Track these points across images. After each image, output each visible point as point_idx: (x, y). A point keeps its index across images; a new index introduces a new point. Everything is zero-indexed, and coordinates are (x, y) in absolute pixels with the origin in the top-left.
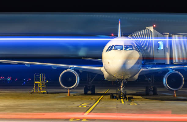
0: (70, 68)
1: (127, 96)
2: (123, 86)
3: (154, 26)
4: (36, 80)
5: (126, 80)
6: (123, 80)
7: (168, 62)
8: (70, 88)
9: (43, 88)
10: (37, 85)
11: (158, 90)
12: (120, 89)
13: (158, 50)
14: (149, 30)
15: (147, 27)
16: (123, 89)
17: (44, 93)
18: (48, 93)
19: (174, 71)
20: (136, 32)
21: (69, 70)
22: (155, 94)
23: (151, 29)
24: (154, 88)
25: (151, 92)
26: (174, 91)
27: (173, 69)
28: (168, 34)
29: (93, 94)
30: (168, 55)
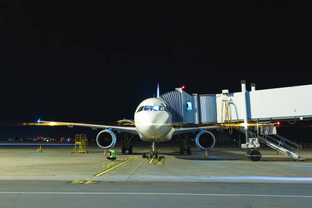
0: (108, 129)
1: (159, 156)
2: (155, 146)
3: (183, 87)
4: (77, 140)
5: (158, 139)
6: (155, 140)
7: (197, 122)
8: (107, 147)
9: (83, 148)
10: (78, 146)
11: (192, 149)
12: (152, 148)
13: (187, 110)
14: (178, 91)
15: (176, 89)
16: (155, 149)
17: (84, 153)
18: (88, 152)
19: (205, 131)
20: (165, 93)
21: (106, 130)
22: (189, 153)
23: (180, 90)
24: (188, 147)
25: (186, 152)
26: (205, 150)
27: (204, 129)
28: (197, 95)
29: (131, 153)
30: (197, 115)
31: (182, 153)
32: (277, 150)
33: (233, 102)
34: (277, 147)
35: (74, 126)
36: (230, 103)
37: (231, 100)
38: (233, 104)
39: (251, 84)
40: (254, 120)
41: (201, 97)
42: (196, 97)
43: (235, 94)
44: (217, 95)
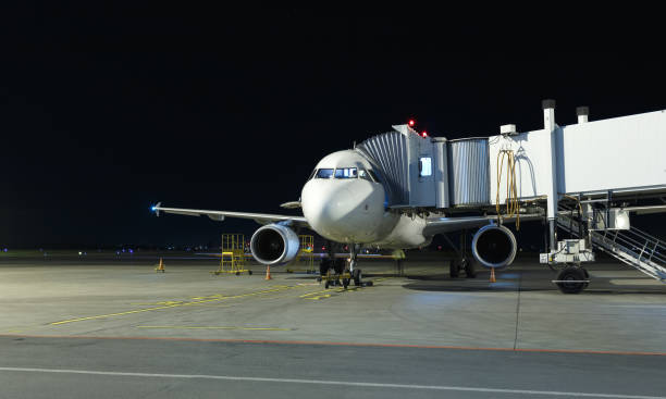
0: (277, 222)
3: (412, 123)
4: (225, 247)
7: (443, 205)
8: (273, 262)
10: (228, 258)
13: (420, 176)
14: (399, 133)
15: (395, 127)
17: (238, 274)
18: (251, 273)
21: (270, 226)
22: (470, 274)
23: (404, 129)
24: (468, 263)
25: (462, 271)
26: (491, 268)
28: (444, 139)
30: (442, 186)
31: (454, 275)
32: (634, 268)
33: (527, 154)
34: (635, 261)
35: (227, 218)
36: (518, 158)
37: (521, 149)
38: (526, 158)
39: (578, 109)
40: (572, 196)
41: (454, 145)
42: (441, 146)
43: (532, 135)
44: (491, 139)
